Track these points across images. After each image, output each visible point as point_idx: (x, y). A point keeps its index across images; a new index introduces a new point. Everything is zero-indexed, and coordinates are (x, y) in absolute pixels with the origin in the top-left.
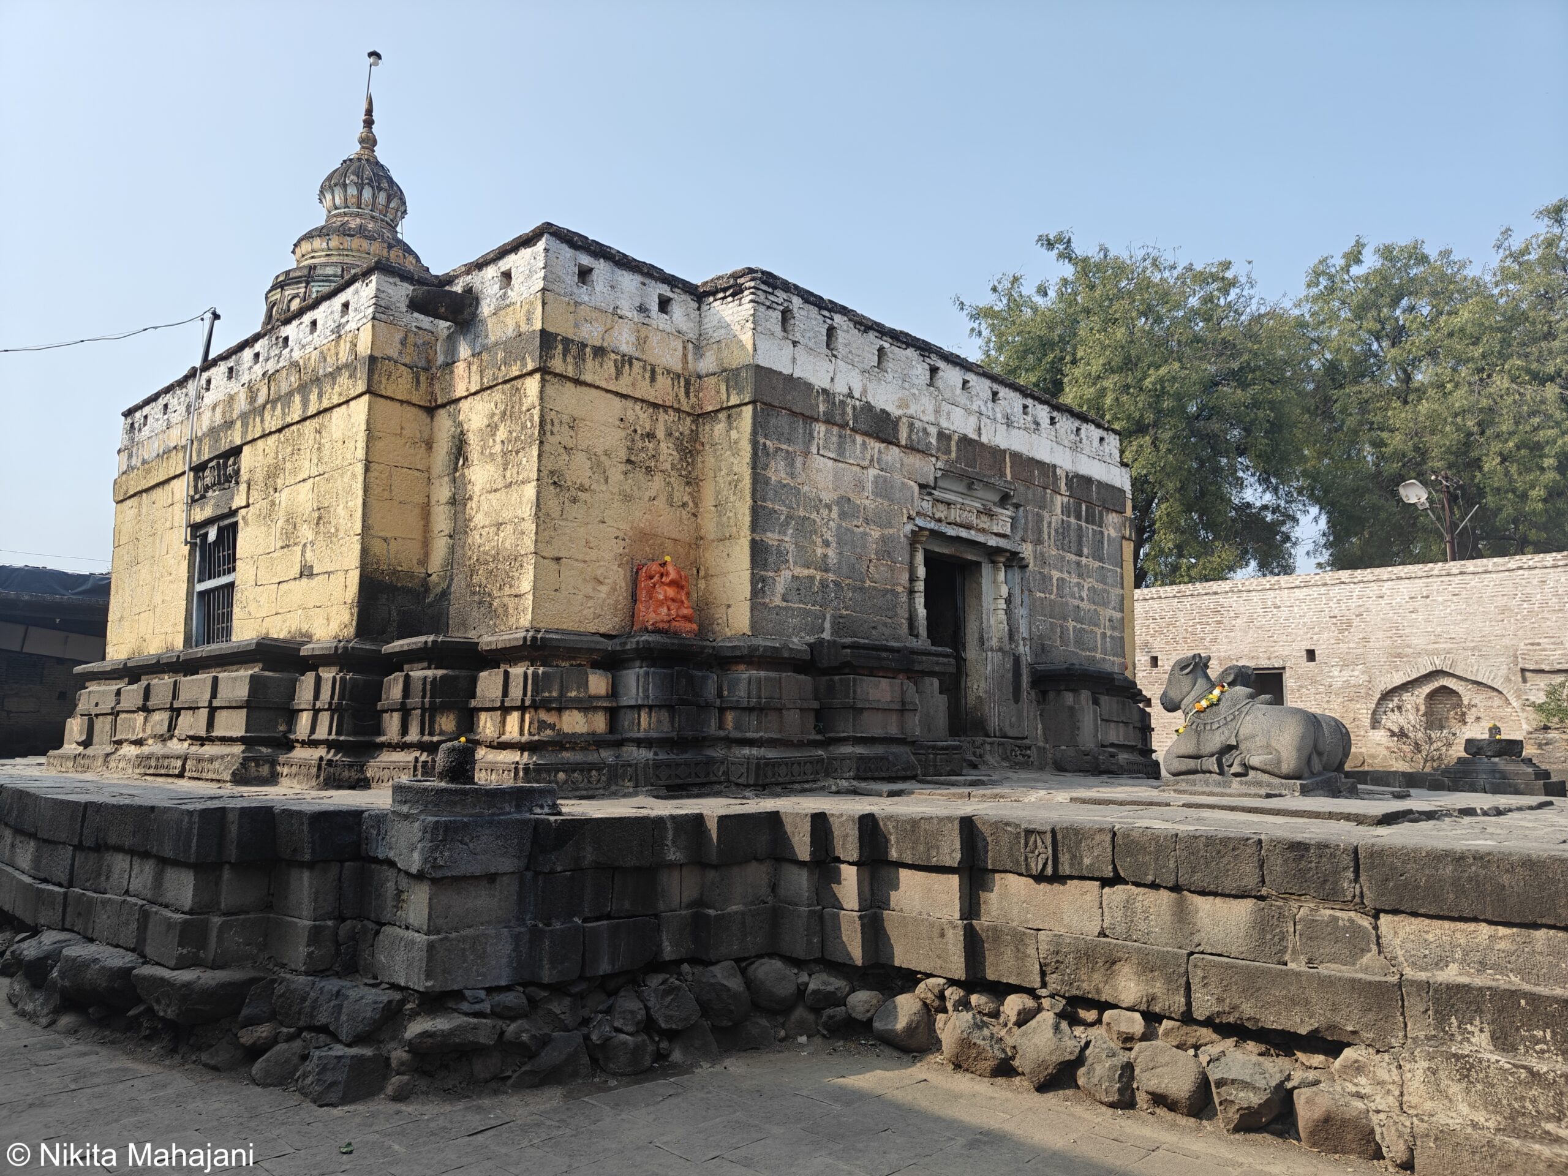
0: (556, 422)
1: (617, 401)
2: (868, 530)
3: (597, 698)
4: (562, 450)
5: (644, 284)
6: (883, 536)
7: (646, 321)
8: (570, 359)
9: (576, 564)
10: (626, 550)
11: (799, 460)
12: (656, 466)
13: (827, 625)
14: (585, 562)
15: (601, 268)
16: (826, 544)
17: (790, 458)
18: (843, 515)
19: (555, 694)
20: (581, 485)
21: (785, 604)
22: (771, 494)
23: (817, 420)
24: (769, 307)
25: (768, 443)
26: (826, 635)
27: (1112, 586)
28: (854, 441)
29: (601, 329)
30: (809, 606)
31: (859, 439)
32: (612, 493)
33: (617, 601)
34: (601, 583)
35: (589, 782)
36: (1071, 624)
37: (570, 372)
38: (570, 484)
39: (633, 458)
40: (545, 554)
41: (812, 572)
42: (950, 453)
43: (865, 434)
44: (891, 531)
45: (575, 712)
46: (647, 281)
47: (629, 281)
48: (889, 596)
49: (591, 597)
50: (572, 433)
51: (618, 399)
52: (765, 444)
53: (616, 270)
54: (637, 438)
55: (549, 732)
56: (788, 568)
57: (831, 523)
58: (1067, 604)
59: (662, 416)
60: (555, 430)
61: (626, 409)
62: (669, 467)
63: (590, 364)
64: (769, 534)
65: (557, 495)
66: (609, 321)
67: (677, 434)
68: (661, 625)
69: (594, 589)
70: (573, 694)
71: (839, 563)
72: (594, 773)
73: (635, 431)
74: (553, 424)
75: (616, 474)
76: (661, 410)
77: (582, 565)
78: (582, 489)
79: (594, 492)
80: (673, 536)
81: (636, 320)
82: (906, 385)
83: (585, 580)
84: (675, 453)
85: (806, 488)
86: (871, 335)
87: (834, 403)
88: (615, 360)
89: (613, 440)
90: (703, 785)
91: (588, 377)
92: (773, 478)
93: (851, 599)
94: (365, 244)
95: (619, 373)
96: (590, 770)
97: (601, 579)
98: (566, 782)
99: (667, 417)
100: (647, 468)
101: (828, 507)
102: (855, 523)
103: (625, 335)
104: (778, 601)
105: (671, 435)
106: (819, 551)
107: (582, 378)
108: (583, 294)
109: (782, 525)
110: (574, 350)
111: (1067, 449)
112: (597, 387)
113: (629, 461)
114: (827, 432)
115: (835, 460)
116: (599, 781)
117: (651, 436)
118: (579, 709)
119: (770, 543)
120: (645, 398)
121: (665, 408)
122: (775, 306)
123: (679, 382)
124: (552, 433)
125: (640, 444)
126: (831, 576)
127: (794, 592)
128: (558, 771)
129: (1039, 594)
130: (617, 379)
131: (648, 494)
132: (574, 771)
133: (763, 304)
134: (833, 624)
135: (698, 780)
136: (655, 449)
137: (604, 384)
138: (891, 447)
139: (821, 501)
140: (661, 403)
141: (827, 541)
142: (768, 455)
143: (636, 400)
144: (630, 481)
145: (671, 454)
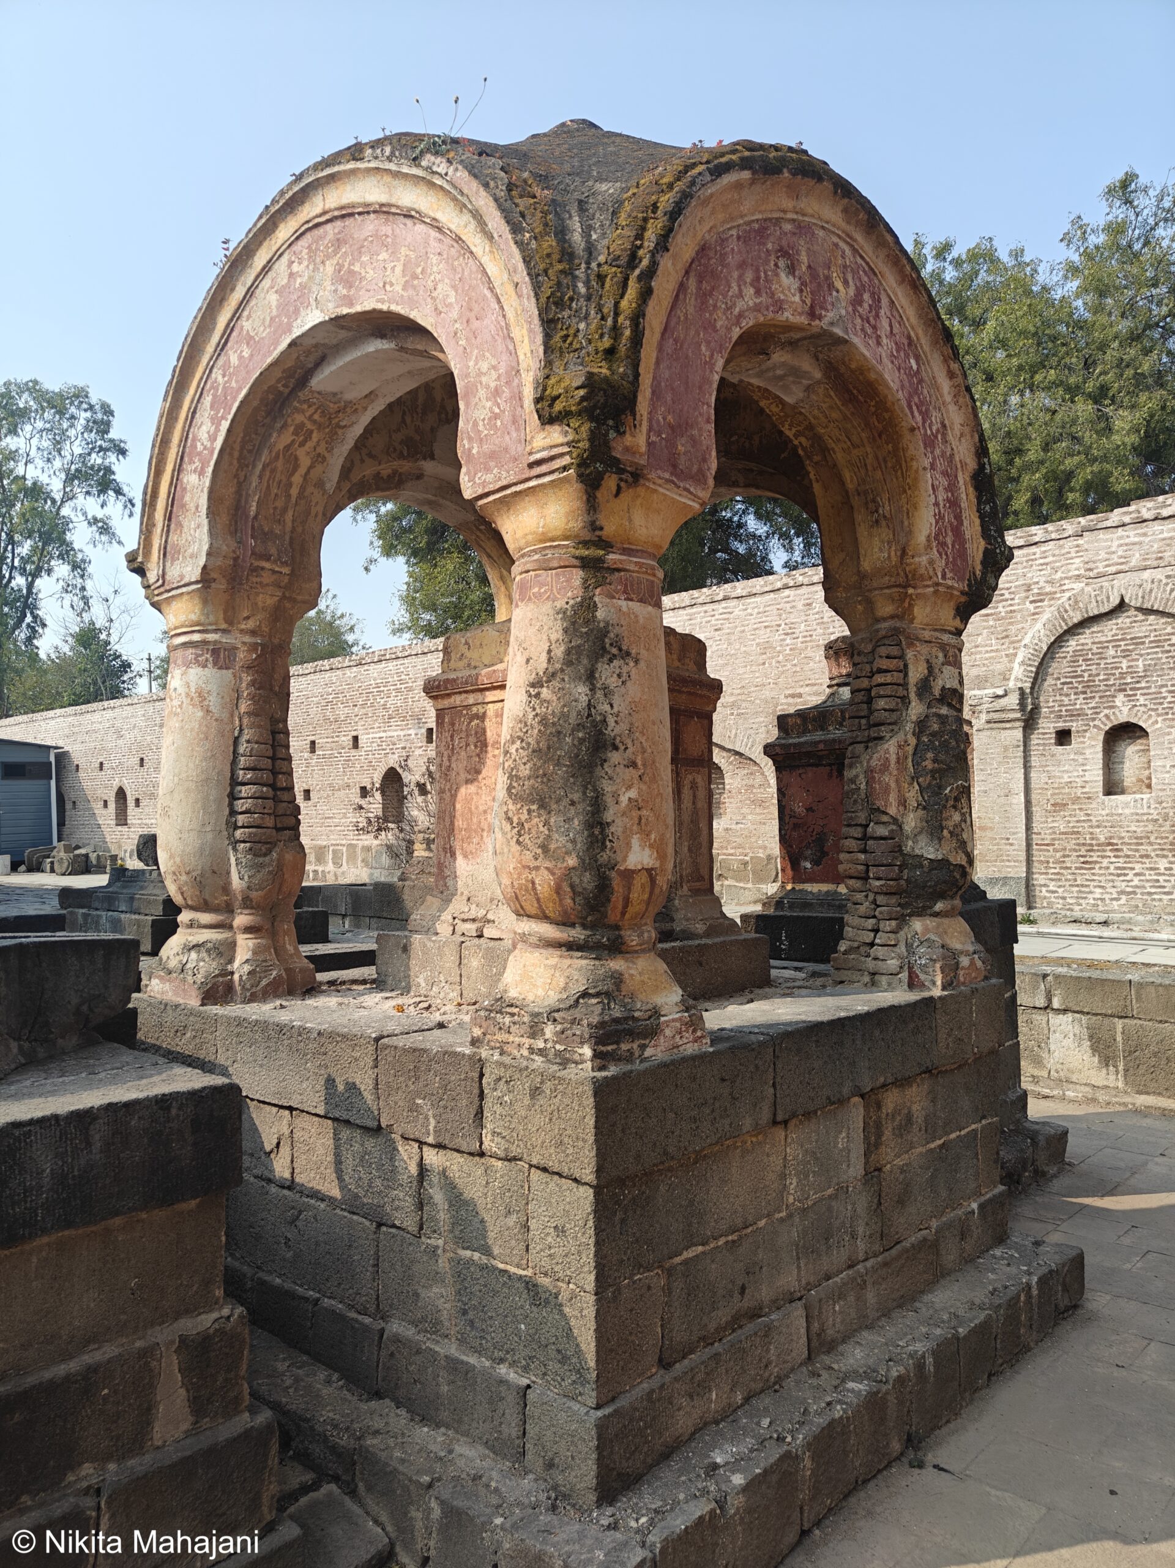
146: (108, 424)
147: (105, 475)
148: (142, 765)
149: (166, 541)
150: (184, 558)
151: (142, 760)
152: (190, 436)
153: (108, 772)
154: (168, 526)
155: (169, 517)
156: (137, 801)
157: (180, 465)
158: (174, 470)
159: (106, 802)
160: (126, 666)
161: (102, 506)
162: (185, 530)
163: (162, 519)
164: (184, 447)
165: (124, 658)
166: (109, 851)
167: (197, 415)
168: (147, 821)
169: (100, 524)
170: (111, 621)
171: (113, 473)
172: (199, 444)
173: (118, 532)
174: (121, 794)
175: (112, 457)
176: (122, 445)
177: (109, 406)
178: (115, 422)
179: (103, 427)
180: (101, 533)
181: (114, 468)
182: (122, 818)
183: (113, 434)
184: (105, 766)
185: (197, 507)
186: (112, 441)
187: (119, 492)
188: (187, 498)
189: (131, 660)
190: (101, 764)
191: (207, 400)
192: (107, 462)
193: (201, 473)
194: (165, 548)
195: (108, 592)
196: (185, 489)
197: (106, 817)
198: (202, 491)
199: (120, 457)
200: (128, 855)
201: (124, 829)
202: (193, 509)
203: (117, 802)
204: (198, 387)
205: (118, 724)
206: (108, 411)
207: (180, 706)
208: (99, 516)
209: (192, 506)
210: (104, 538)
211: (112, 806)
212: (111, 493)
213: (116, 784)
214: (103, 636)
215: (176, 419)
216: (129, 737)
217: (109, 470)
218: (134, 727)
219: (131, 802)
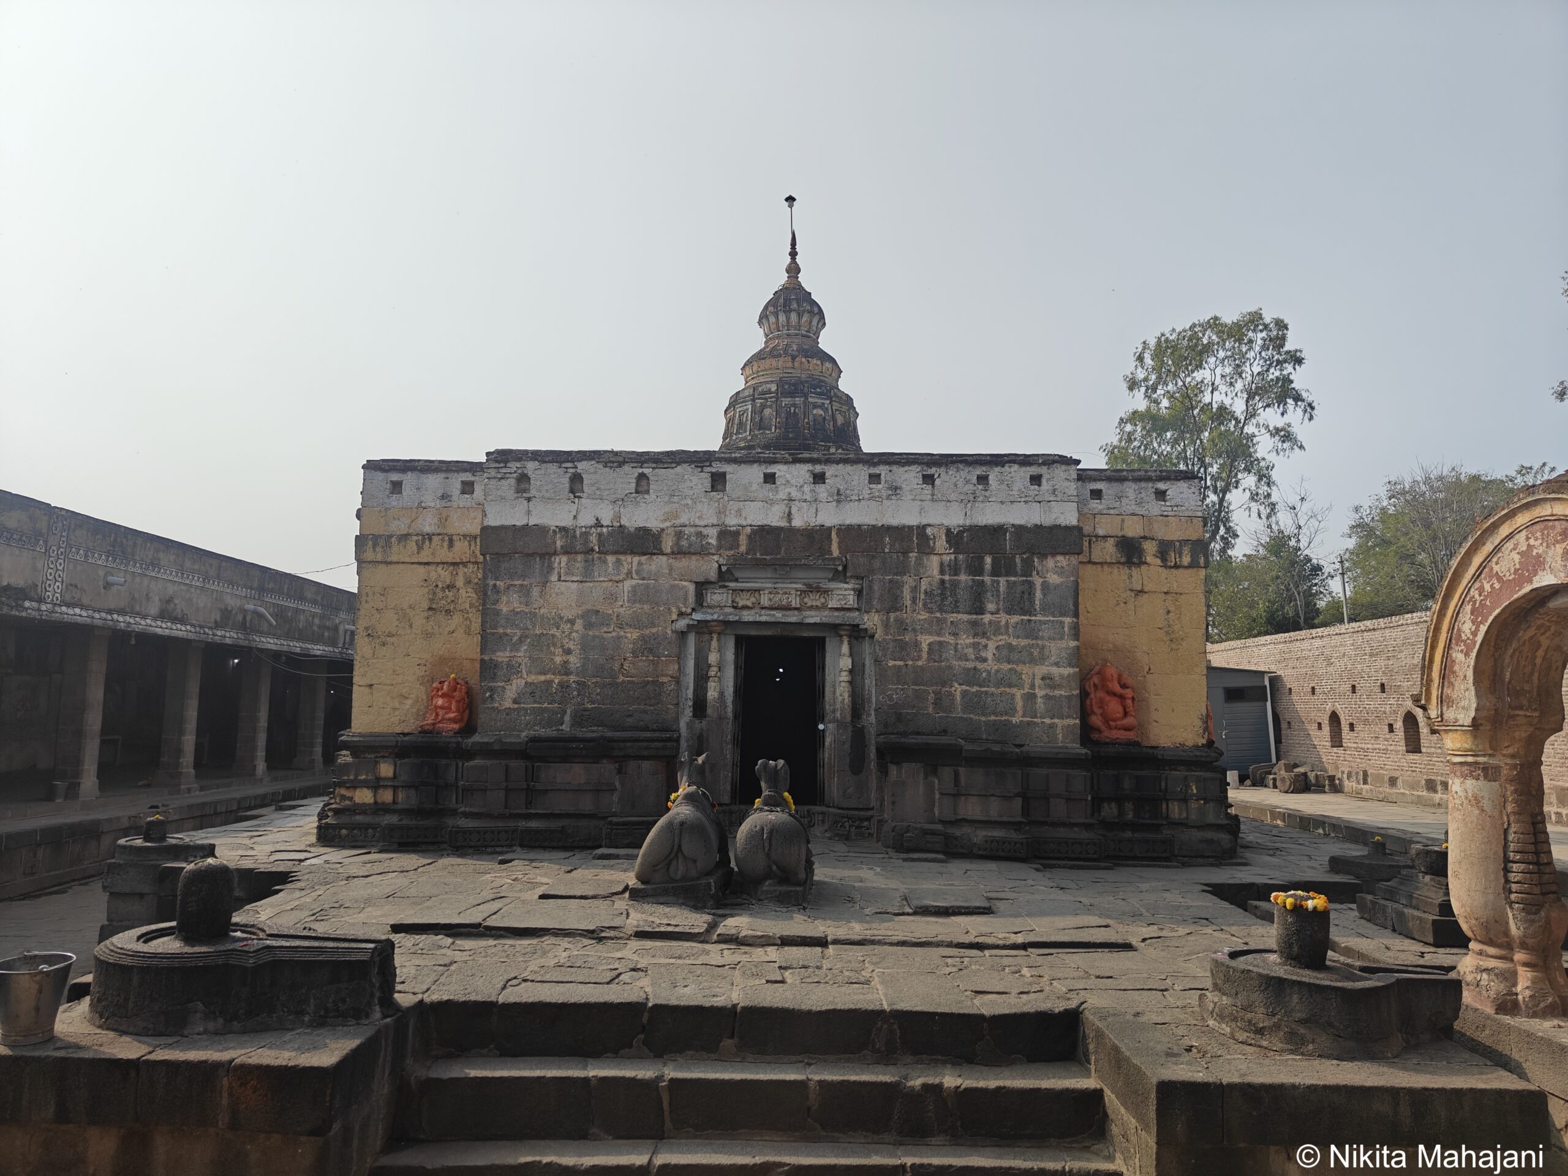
0: (370, 593)
1: (421, 569)
2: (622, 633)
3: (386, 779)
4: (375, 612)
5: (447, 478)
6: (643, 639)
7: (448, 504)
8: (379, 549)
9: (385, 687)
10: (427, 673)
11: (535, 592)
12: (454, 608)
13: (567, 718)
14: (392, 685)
15: (409, 479)
16: (568, 652)
17: (525, 591)
18: (588, 626)
19: (352, 777)
20: (389, 633)
21: (516, 706)
22: (503, 622)
23: (555, 553)
24: (502, 478)
25: (498, 583)
26: (566, 727)
27: (1050, 639)
28: (605, 562)
29: (408, 521)
30: (546, 705)
31: (611, 559)
32: (415, 634)
33: (419, 710)
34: (407, 698)
35: (365, 836)
36: (958, 689)
37: (379, 558)
38: (380, 633)
39: (434, 606)
40: (361, 684)
41: (549, 677)
42: (738, 546)
43: (615, 553)
44: (654, 630)
45: (365, 790)
46: (449, 475)
47: (433, 481)
48: (650, 688)
49: (397, 709)
50: (383, 598)
51: (422, 567)
52: (495, 585)
53: (422, 475)
54: (438, 590)
55: (347, 802)
56: (521, 677)
57: (574, 634)
58: (950, 667)
59: (462, 570)
60: (369, 599)
61: (429, 572)
62: (468, 606)
63: (395, 549)
64: (499, 654)
65: (370, 643)
66: (414, 514)
67: (476, 580)
68: (426, 728)
69: (400, 703)
70: (363, 777)
71: (583, 666)
72: (370, 831)
73: (437, 586)
74: (367, 596)
75: (419, 621)
76: (461, 566)
77: (390, 687)
78: (390, 635)
79: (400, 635)
80: (471, 657)
81: (438, 506)
82: (676, 499)
83: (392, 698)
84: (474, 595)
85: (542, 611)
86: (627, 468)
87: (574, 536)
88: (417, 541)
89: (419, 596)
90: (434, 843)
91: (394, 558)
92: (505, 610)
93: (598, 694)
94: (774, 362)
95: (420, 548)
96: (367, 829)
97: (407, 696)
98: (347, 836)
99: (466, 570)
100: (446, 611)
101: (572, 622)
102: (606, 629)
103: (428, 520)
104: (508, 704)
105: (470, 582)
106: (558, 660)
107: (389, 559)
108: (394, 501)
109: (514, 645)
110: (382, 542)
111: (955, 505)
112: (403, 563)
113: (430, 609)
114: (569, 561)
115: (582, 582)
116: (374, 836)
117: (450, 587)
118: (368, 787)
119: (500, 660)
120: (444, 561)
121: (465, 564)
122: (508, 475)
123: (476, 542)
124: (367, 602)
125: (440, 595)
126: (572, 678)
127: (528, 695)
128: (341, 828)
129: (891, 663)
130: (418, 553)
131: (447, 629)
132: (354, 829)
133: (495, 478)
134: (574, 717)
135: (426, 840)
136: (455, 596)
137: (407, 560)
138: (655, 557)
139: (561, 618)
140: (458, 561)
141: (569, 649)
142: (498, 592)
143: (438, 564)
144: (431, 623)
145: (469, 597)
146: (1283, 338)
147: (1283, 386)
148: (1354, 691)
149: (1442, 693)
150: (1457, 707)
151: (1354, 687)
152: (1456, 627)
153: (1319, 697)
154: (1443, 683)
155: (1443, 677)
156: (1352, 727)
157: (1449, 645)
158: (1445, 648)
159: (1320, 724)
160: (1318, 569)
161: (1283, 414)
162: (1456, 688)
163: (1437, 678)
164: (1452, 633)
165: (1314, 561)
166: (1326, 771)
167: (1461, 615)
168: (1363, 746)
169: (1282, 433)
170: (1300, 527)
171: (1292, 382)
172: (1463, 635)
173: (1299, 438)
174: (1334, 718)
175: (1289, 368)
176: (1298, 354)
177: (1282, 321)
178: (1290, 335)
179: (1278, 342)
180: (1283, 442)
181: (1291, 377)
182: (1337, 740)
183: (1289, 346)
184: (1317, 691)
185: (1465, 676)
186: (1288, 352)
187: (1298, 398)
188: (1456, 668)
189: (1322, 562)
190: (1313, 688)
191: (1468, 608)
192: (1285, 372)
193: (1467, 655)
194: (1442, 697)
195: (1294, 500)
196: (1454, 661)
197: (1322, 738)
198: (1468, 666)
199: (1297, 367)
200: (1345, 776)
201: (1340, 751)
202: (1462, 677)
203: (1331, 725)
204: (1460, 598)
205: (1327, 652)
206: (1281, 325)
207: (1462, 805)
208: (1280, 425)
209: (1461, 674)
210: (1286, 445)
211: (1326, 728)
212: (1290, 401)
213: (1329, 708)
214: (1293, 543)
215: (1444, 615)
216: (1339, 664)
217: (1287, 380)
218: (1344, 655)
219: (1345, 728)
